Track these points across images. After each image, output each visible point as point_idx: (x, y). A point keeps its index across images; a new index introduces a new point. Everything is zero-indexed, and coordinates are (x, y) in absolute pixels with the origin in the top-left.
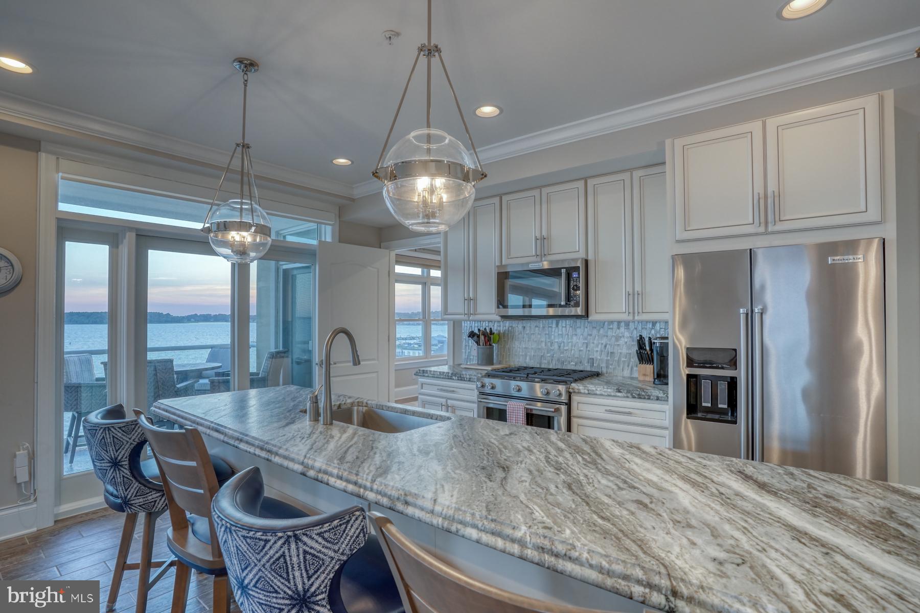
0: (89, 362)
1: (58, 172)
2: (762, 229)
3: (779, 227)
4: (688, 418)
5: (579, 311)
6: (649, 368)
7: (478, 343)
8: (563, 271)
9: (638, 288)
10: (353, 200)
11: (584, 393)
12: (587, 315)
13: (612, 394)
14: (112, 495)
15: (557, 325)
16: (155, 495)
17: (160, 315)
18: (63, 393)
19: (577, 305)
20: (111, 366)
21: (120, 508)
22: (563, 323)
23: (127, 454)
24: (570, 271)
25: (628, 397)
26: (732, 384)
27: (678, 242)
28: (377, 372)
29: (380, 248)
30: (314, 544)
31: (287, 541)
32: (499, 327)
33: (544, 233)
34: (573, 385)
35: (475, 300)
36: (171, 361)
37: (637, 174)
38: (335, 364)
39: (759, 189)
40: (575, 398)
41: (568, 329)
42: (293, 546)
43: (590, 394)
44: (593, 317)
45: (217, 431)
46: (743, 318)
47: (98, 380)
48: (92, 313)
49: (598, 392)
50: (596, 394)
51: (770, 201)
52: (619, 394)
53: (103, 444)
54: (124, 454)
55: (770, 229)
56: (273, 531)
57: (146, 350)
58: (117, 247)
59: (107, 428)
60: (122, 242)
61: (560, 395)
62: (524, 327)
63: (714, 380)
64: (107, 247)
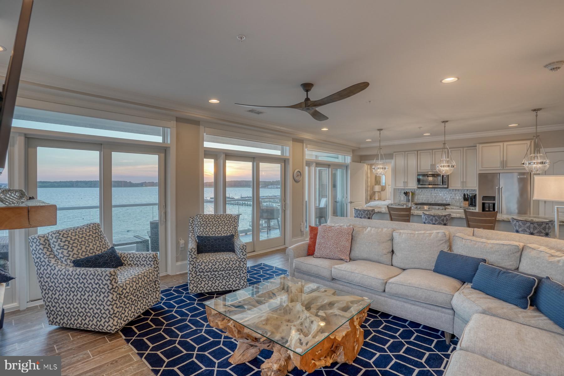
2: (502, 169)
3: (506, 168)
5: (446, 186)
6: (467, 202)
9: (464, 180)
12: (448, 188)
15: (434, 190)
17: (126, 182)
19: (446, 185)
22: (436, 189)
26: (494, 205)
27: (480, 170)
33: (433, 163)
35: (407, 182)
37: (465, 149)
39: (502, 159)
44: (450, 188)
46: (497, 189)
48: (89, 181)
51: (504, 162)
55: (504, 168)
62: (422, 191)
63: (489, 203)
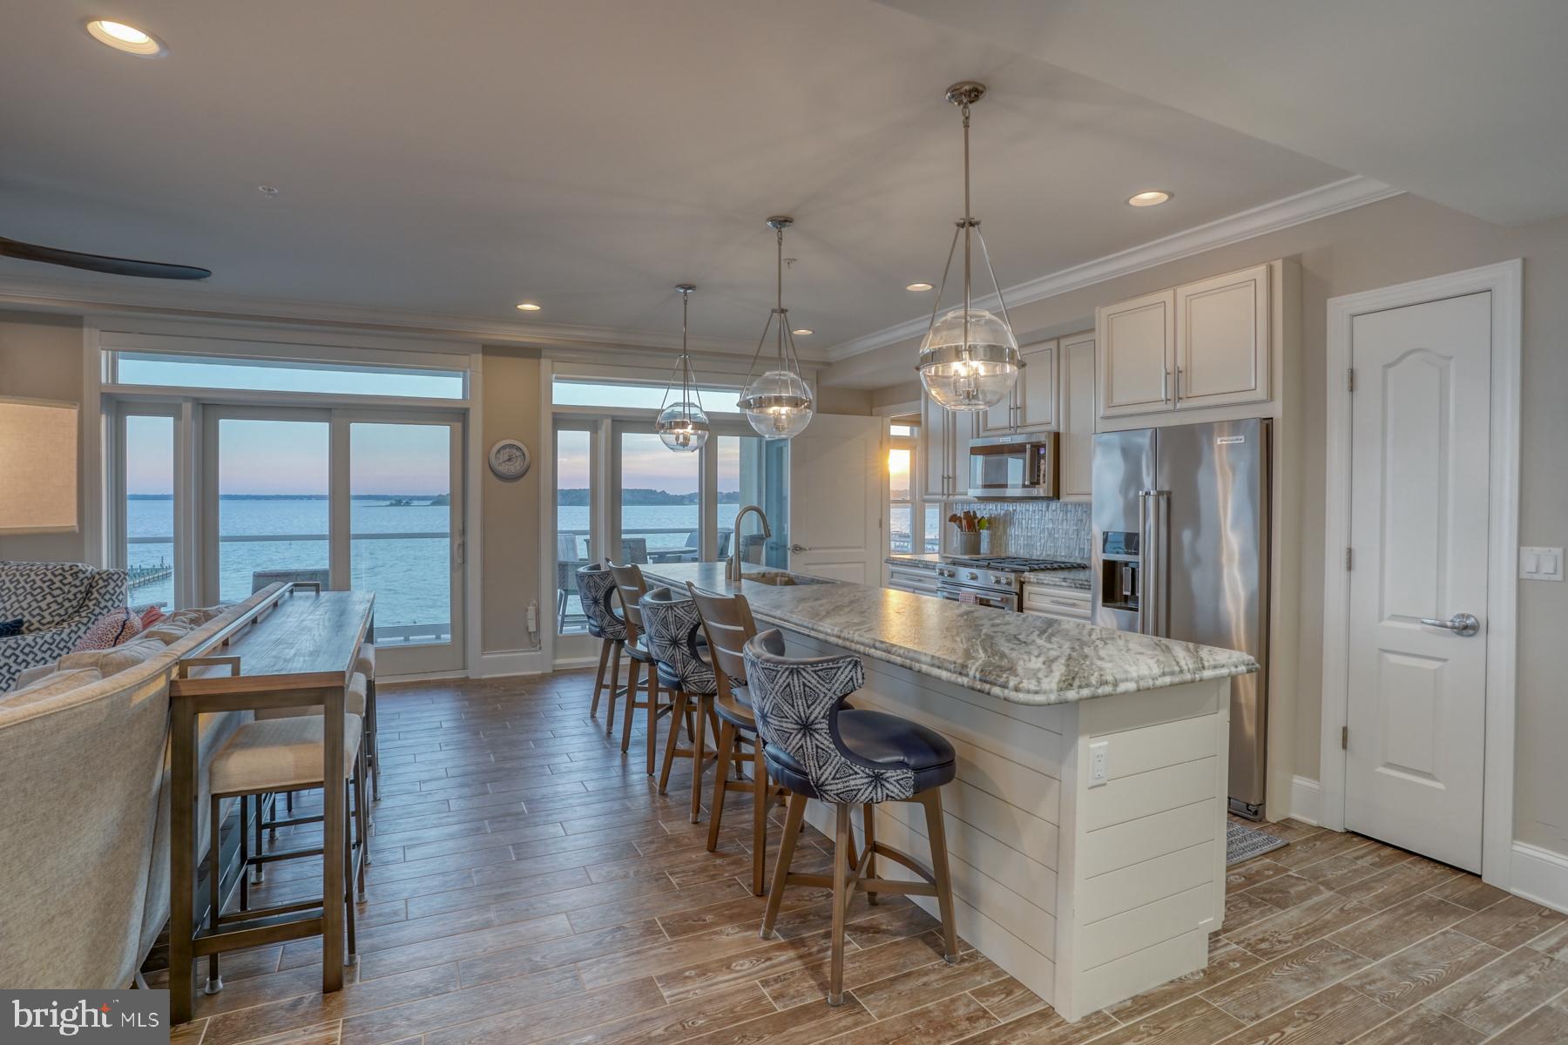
0: (573, 541)
1: (553, 373)
4: (1103, 606)
7: (960, 527)
8: (1028, 446)
10: (829, 364)
11: (1034, 583)
13: (1058, 583)
14: (593, 625)
16: (620, 627)
18: (557, 569)
20: (592, 545)
21: (598, 635)
23: (603, 595)
24: (1037, 447)
25: (1071, 587)
28: (864, 562)
29: (871, 415)
30: (680, 612)
31: (667, 610)
32: (984, 511)
34: (1026, 574)
36: (643, 541)
38: (810, 549)
40: (1027, 588)
41: (1058, 512)
42: (670, 612)
43: (1039, 583)
45: (660, 581)
47: (581, 560)
49: (1045, 582)
50: (1043, 584)
52: (1064, 584)
53: (589, 587)
54: (601, 594)
56: (662, 605)
57: (620, 532)
58: (597, 432)
59: (591, 576)
60: (600, 429)
61: (1009, 584)
64: (588, 433)
